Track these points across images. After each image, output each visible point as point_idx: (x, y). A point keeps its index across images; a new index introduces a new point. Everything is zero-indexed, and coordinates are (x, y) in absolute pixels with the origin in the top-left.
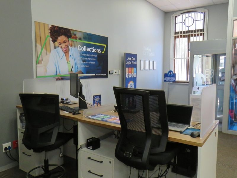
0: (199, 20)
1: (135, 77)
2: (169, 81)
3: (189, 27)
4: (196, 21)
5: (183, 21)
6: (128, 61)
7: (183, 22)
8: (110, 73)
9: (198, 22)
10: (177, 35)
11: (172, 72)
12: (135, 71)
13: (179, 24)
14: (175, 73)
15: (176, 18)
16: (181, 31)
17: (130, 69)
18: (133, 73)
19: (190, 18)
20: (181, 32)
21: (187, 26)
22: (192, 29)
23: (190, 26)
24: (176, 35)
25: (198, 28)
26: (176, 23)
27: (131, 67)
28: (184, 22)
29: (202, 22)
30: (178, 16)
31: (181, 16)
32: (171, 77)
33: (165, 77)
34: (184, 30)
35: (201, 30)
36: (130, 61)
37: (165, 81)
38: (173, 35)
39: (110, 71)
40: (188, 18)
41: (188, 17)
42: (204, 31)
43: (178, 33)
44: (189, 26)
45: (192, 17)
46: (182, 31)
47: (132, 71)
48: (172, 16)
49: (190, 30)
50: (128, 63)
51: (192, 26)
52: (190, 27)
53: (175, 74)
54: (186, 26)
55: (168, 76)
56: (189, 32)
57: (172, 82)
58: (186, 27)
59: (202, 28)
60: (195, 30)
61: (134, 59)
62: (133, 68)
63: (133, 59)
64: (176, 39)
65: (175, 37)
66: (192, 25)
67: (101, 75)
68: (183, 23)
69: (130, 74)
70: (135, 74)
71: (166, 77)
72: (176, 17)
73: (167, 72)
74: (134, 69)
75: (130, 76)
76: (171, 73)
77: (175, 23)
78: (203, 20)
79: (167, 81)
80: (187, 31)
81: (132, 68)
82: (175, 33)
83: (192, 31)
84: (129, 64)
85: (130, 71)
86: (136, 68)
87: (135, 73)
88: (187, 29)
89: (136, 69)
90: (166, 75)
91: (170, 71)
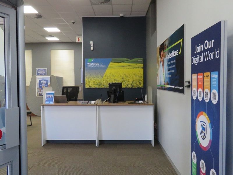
1: (215, 102)
12: (215, 83)
17: (200, 77)
18: (207, 90)
27: (203, 71)
47: (207, 81)
50: (196, 62)
61: (211, 44)
62: (208, 74)
63: (208, 43)
67: (178, 88)
69: (200, 90)
70: (214, 94)
74: (212, 76)
75: (200, 96)
84: (198, 63)
85: (200, 81)
86: (217, 72)
87: (215, 91)
89: (217, 76)
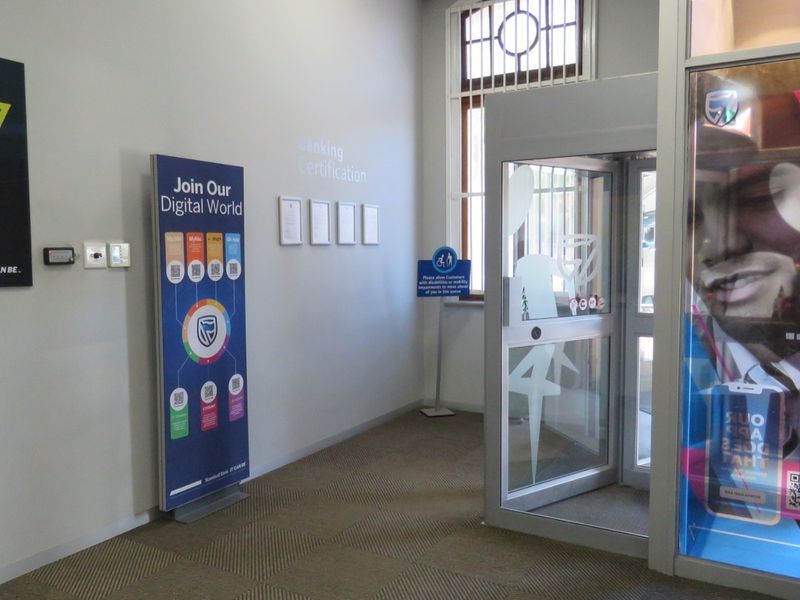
0: (561, 26)
1: (233, 277)
2: (442, 295)
3: (519, 55)
4: (548, 28)
5: (496, 34)
6: (181, 196)
7: (496, 37)
8: (47, 262)
9: (557, 34)
10: (470, 93)
11: (453, 254)
12: (233, 249)
13: (479, 44)
14: (469, 258)
15: (467, 20)
16: (488, 74)
17: (195, 238)
18: (213, 262)
19: (522, 17)
20: (487, 82)
21: (513, 54)
22: (532, 68)
23: (525, 52)
24: (466, 94)
25: (557, 62)
26: (468, 39)
27: (206, 230)
28: (499, 38)
29: (573, 31)
30: (475, 10)
31: (486, 10)
32: (450, 274)
33: (420, 279)
34: (498, 71)
35: (570, 70)
36: (195, 197)
37: (421, 293)
38: (454, 92)
39: (46, 252)
40: (513, 18)
41: (513, 14)
42: (581, 73)
43: (476, 83)
44: (520, 51)
45: (530, 11)
46: (491, 77)
47: (214, 248)
48: (448, 12)
49: (523, 69)
50: (178, 209)
51: (530, 53)
52: (523, 58)
53: (469, 262)
54: (508, 52)
55: (434, 273)
56: (522, 77)
57: (455, 299)
58: (508, 56)
59: (572, 59)
60: (543, 70)
61: (226, 191)
63: (217, 188)
64: (469, 111)
65: (465, 102)
66: (531, 48)
68: (496, 42)
69: (195, 267)
70: (233, 266)
71: (424, 277)
72: (465, 14)
73: (429, 256)
74: (229, 238)
75: (196, 273)
76: (450, 257)
77: (464, 43)
78: (574, 23)
79: (429, 295)
80: (513, 74)
81: (210, 235)
82: (465, 85)
83: (533, 75)
84: (188, 214)
85: (195, 248)
87: (234, 261)
88: (511, 68)
89: (238, 240)
90: (424, 269)
91: (445, 252)
